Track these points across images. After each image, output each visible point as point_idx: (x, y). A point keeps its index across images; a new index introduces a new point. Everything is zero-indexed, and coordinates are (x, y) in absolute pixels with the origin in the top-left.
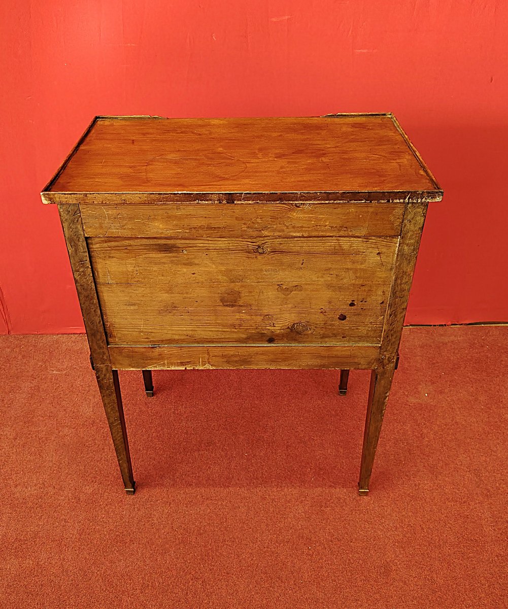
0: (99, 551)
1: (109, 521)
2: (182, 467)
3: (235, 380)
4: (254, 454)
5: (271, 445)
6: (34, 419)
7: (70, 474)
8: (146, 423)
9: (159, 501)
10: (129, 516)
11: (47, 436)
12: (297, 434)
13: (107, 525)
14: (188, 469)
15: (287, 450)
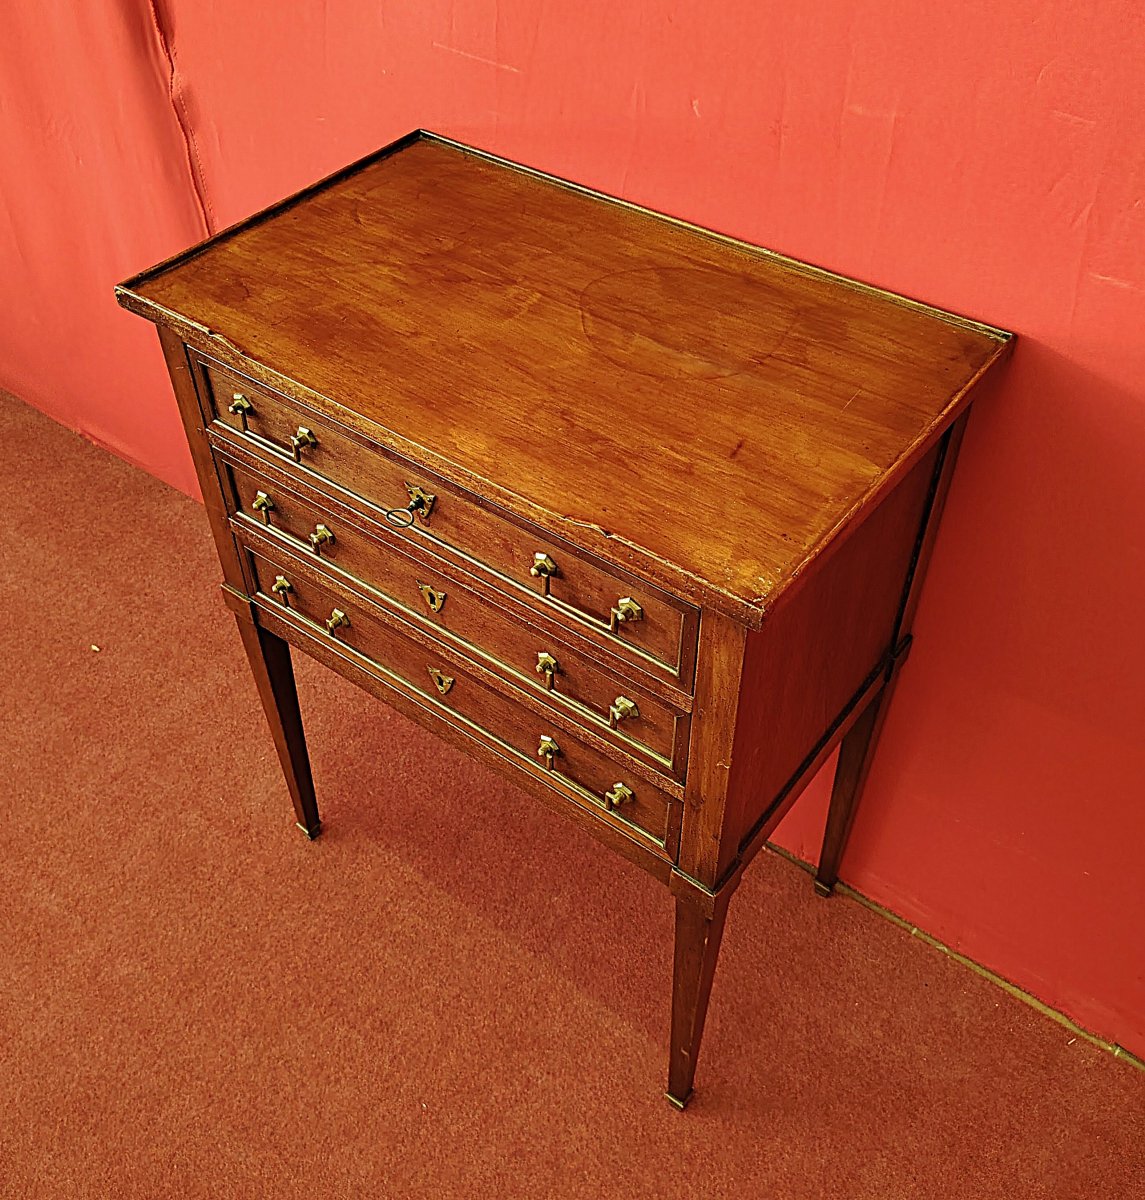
0: (41, 1103)
1: (100, 1055)
2: (295, 1040)
3: (558, 911)
4: (441, 1117)
5: (491, 1121)
6: (171, 758)
7: (128, 913)
8: (321, 892)
9: (199, 1082)
10: (135, 1073)
11: (159, 807)
12: (563, 1137)
13: (91, 1063)
14: (302, 1054)
15: (510, 1162)
